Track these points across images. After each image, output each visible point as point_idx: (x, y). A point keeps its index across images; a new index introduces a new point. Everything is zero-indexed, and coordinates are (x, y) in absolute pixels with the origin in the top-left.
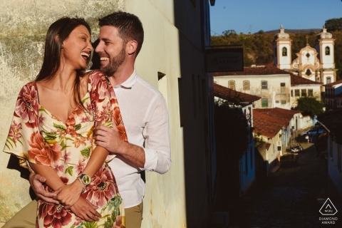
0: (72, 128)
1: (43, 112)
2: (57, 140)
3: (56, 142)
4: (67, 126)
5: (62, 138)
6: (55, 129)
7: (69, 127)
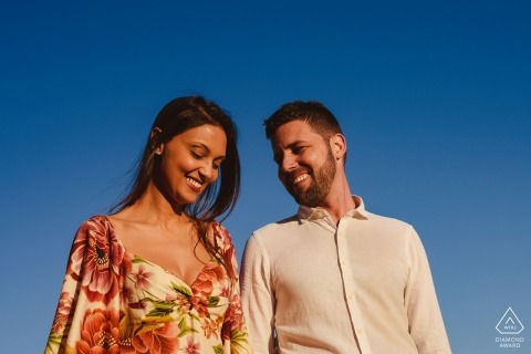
0: (205, 298)
1: (143, 264)
2: (174, 315)
3: (172, 320)
4: (195, 291)
5: (184, 313)
6: (174, 294)
7: (199, 295)
